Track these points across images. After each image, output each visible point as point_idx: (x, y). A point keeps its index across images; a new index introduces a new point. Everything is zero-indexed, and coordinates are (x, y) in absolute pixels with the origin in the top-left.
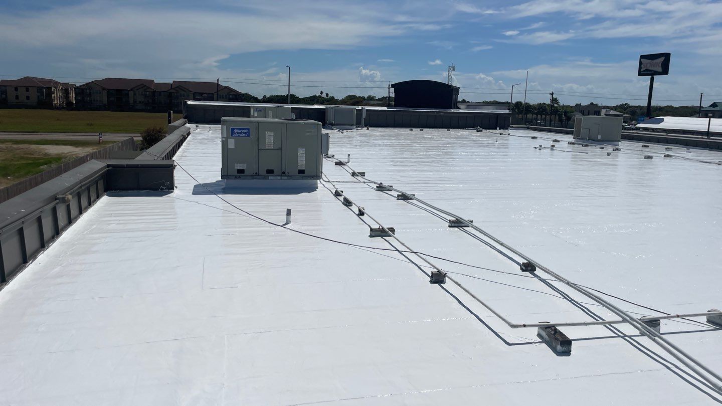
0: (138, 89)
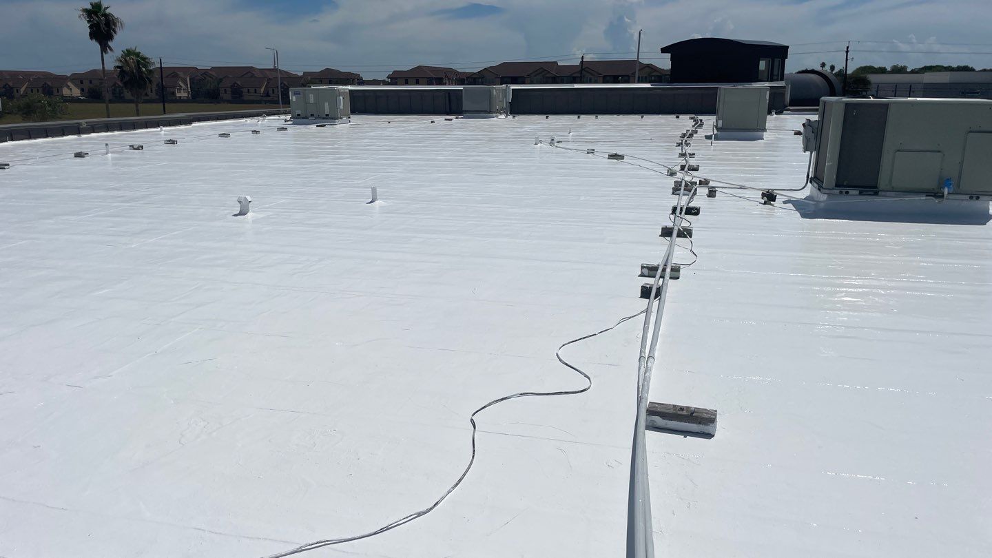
0: (535, 76)
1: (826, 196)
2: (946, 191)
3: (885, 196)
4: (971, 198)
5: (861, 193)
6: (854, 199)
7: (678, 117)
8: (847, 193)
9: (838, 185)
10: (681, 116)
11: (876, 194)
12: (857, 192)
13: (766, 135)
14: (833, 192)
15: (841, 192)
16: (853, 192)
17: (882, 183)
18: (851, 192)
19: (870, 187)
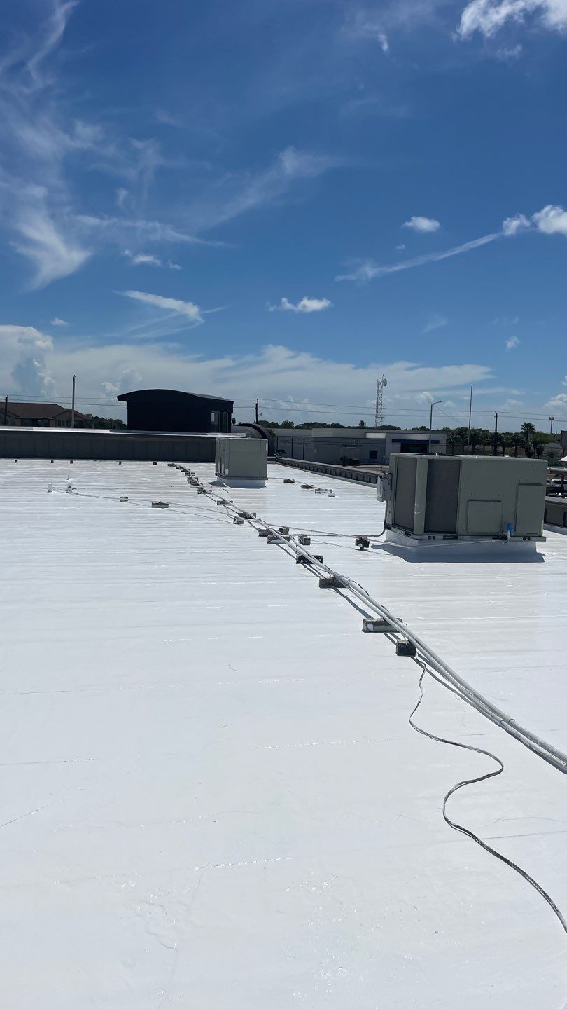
1: (417, 541)
2: (509, 534)
3: (463, 540)
4: (524, 539)
5: (444, 539)
6: (441, 544)
7: (156, 464)
8: (434, 538)
9: (426, 532)
10: (158, 463)
11: (456, 538)
12: (442, 537)
13: (267, 483)
14: (422, 537)
15: (429, 538)
16: (439, 537)
17: (460, 530)
18: (437, 537)
19: (452, 534)
